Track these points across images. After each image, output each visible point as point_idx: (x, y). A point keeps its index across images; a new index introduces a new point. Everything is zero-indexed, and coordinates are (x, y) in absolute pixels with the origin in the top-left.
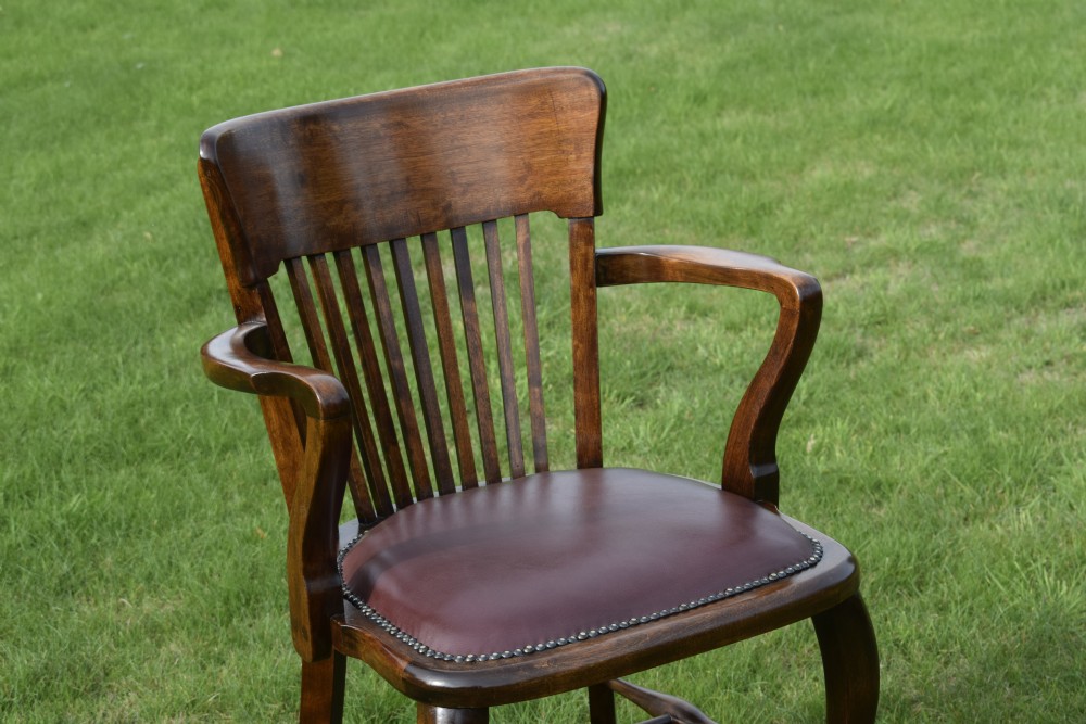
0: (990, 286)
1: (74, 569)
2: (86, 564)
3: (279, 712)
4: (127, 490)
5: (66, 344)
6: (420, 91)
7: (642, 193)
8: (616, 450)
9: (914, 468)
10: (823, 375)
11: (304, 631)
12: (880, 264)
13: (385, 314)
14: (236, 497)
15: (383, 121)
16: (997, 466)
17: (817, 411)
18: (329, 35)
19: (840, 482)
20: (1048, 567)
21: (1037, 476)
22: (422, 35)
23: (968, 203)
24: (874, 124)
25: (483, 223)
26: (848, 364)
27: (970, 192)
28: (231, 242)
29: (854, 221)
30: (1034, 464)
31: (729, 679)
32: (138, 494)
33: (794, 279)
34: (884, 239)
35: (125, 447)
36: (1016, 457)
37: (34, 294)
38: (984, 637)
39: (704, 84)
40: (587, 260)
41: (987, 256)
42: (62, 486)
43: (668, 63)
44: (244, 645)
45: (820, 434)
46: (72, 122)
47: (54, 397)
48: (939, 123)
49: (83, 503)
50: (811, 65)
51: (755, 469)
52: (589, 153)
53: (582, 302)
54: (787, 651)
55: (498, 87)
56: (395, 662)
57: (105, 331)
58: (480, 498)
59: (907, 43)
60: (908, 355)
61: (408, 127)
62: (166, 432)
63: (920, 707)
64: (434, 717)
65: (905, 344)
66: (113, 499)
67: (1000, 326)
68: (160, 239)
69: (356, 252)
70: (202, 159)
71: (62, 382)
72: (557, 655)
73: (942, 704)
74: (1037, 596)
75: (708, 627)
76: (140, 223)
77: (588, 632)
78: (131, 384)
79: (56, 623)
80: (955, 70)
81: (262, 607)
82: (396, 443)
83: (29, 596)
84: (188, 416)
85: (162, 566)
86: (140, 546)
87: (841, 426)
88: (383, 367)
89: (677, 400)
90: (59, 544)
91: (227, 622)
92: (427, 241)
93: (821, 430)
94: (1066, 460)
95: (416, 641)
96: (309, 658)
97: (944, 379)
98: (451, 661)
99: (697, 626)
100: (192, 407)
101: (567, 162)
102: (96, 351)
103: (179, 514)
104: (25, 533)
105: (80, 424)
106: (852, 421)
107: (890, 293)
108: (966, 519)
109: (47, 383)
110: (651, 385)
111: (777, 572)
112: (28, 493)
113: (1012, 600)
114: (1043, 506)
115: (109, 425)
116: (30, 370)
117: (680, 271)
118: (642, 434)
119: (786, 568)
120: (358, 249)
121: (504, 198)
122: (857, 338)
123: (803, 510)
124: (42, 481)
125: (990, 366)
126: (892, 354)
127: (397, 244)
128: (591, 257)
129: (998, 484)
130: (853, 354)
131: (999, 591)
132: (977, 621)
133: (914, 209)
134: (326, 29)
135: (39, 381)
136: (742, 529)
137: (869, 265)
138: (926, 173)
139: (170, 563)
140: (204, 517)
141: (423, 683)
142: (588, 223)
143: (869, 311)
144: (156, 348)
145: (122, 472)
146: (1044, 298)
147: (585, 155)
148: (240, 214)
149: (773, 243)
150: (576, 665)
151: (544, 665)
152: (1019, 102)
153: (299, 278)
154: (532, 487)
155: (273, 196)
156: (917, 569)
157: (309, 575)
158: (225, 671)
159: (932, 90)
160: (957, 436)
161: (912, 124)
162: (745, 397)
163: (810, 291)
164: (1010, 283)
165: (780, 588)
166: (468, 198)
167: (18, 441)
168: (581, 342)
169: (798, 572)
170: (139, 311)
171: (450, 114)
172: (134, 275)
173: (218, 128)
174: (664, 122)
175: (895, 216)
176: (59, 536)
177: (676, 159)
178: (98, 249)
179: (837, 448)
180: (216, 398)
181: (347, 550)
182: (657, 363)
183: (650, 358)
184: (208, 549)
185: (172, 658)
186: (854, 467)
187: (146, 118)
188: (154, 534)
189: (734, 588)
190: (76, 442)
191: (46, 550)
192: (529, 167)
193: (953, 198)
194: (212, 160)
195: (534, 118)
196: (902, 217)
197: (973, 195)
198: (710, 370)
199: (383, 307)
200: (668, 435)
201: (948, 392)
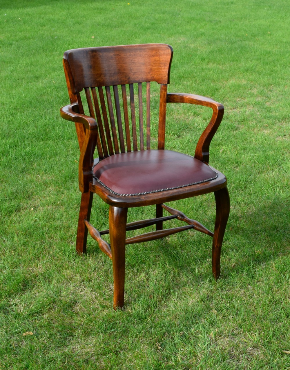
0: (272, 114)
1: (26, 166)
2: (29, 165)
3: (77, 207)
4: (42, 147)
5: (29, 108)
6: (124, 46)
7: (185, 83)
8: (171, 148)
9: (247, 159)
10: (227, 133)
11: (82, 185)
12: (245, 106)
13: (110, 105)
14: (71, 151)
15: (114, 54)
16: (268, 160)
17: (224, 142)
18: (108, 34)
19: (228, 161)
20: (278, 186)
21: (278, 163)
22: (132, 36)
23: (269, 93)
24: (247, 70)
25: (138, 83)
26: (233, 131)
27: (270, 90)
28: (70, 82)
29: (239, 95)
30: (278, 160)
31: (194, 208)
32: (44, 149)
33: (217, 105)
34: (246, 100)
35: (42, 136)
36: (273, 158)
37: (22, 95)
38: (260, 203)
39: (204, 56)
40: (164, 95)
41: (272, 107)
42: (25, 145)
43: (196, 50)
44: (69, 189)
45: (224, 148)
46: (36, 50)
47: (25, 122)
48: (264, 71)
49: (30, 150)
50: (233, 54)
51: (203, 153)
52: (167, 67)
53: (162, 106)
54: (209, 202)
55: (145, 47)
56: (104, 194)
57: (40, 106)
58: (132, 155)
59: (258, 50)
60: (249, 130)
61: (120, 56)
62: (54, 133)
63: (241, 219)
64: (113, 209)
65: (249, 127)
66: (38, 149)
67: (273, 125)
68: (57, 83)
69: (104, 88)
70: (64, 59)
71: (27, 118)
72: (147, 196)
73: (247, 218)
74: (274, 194)
75: (186, 192)
76: (52, 78)
77: (155, 190)
78: (46, 120)
79: (20, 180)
80: (270, 58)
81: (75, 180)
82: (110, 139)
83: (14, 172)
84: (60, 130)
85: (49, 167)
86: (44, 162)
87: (230, 146)
88: (109, 119)
89: (188, 136)
90: (22, 160)
91: (65, 183)
92: (123, 86)
93: (225, 147)
94: (286, 160)
95: (110, 189)
96: (83, 192)
97: (257, 136)
98: (119, 195)
99: (184, 191)
100: (61, 127)
101: (161, 69)
102: (37, 111)
103: (55, 155)
104: (14, 156)
105: (31, 129)
106: (233, 146)
107: (246, 114)
108: (259, 173)
109: (23, 118)
110: (182, 132)
111: (206, 180)
112: (16, 146)
113: (268, 194)
114: (279, 171)
115: (39, 130)
116: (19, 114)
117: (189, 100)
118: (178, 144)
119: (208, 179)
120: (104, 87)
121: (144, 77)
122: (236, 125)
123: (217, 167)
124: (20, 143)
125: (270, 135)
126: (245, 129)
127: (115, 86)
128: (166, 94)
129: (268, 165)
130: (235, 128)
131: (265, 191)
132: (258, 198)
133: (255, 93)
134: (107, 32)
135: (21, 117)
136: (198, 168)
137: (242, 106)
138: (259, 84)
139: (52, 167)
140: (62, 156)
141: (111, 200)
142: (166, 85)
143: (240, 118)
144: (53, 111)
145: (41, 142)
146: (285, 119)
147: (166, 67)
148: (73, 74)
149: (218, 98)
150: (151, 199)
151: (143, 198)
152: (285, 68)
153: (88, 93)
154: (145, 153)
155: (82, 70)
156: (245, 184)
157: (84, 170)
158: (63, 196)
159: (263, 63)
160: (259, 152)
161: (257, 71)
162: (202, 134)
163: (221, 108)
164: (277, 114)
165: (206, 184)
166: (135, 76)
167: (14, 132)
168: (161, 116)
169: (211, 180)
170: (49, 101)
171: (131, 53)
172: (49, 92)
173: (69, 51)
174: (193, 65)
175: (250, 94)
176: (23, 158)
177: (195, 74)
178: (40, 84)
179: (228, 152)
180: (68, 125)
181: (95, 165)
182: (184, 127)
183: (182, 125)
184: (62, 164)
185: (50, 191)
186: (232, 157)
187: (56, 51)
188: (48, 159)
189: (194, 183)
190: (29, 134)
191: (19, 161)
192: (151, 69)
193: (266, 91)
194: (67, 59)
195: (154, 56)
196: (252, 95)
197: (271, 91)
198: (198, 129)
199: (110, 103)
200: (185, 145)
201: (258, 140)
